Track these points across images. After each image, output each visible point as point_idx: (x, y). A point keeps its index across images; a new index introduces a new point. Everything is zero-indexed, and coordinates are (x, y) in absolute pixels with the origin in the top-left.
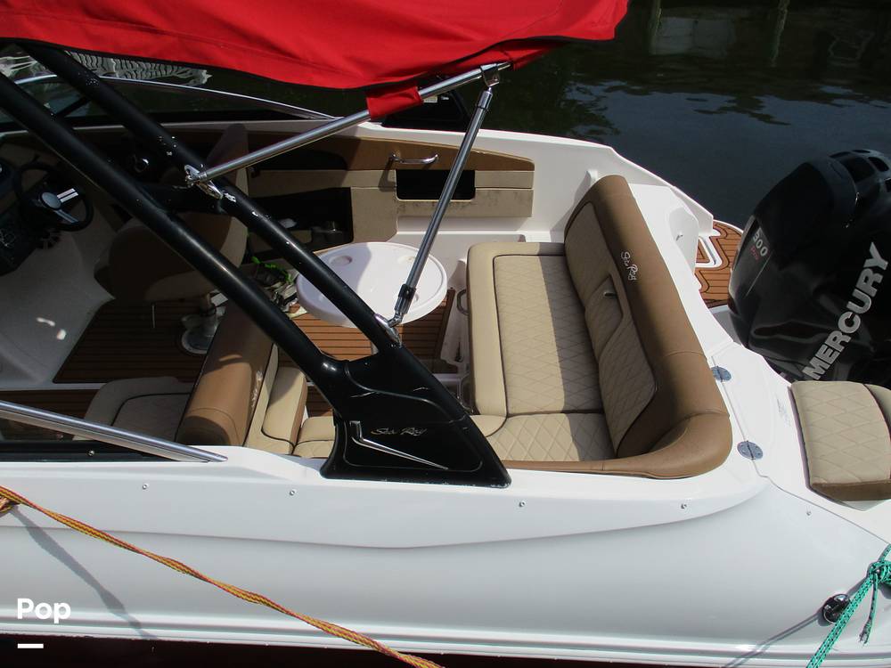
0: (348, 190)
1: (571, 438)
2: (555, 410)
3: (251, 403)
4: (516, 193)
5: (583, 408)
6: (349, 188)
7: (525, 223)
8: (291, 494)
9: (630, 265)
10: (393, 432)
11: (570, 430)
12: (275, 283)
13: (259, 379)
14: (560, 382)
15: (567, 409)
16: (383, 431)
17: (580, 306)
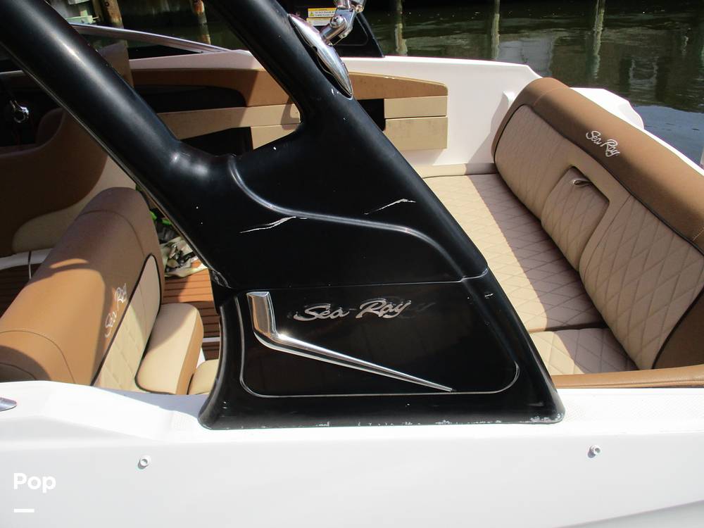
0: (248, 130)
1: (572, 362)
2: (537, 328)
3: (103, 330)
4: (430, 122)
5: (571, 323)
6: (249, 128)
7: (442, 154)
8: (141, 467)
9: (603, 142)
10: (340, 313)
11: (567, 352)
12: (174, 238)
13: (120, 298)
14: (534, 295)
15: (551, 326)
16: (319, 311)
17: (533, 218)
